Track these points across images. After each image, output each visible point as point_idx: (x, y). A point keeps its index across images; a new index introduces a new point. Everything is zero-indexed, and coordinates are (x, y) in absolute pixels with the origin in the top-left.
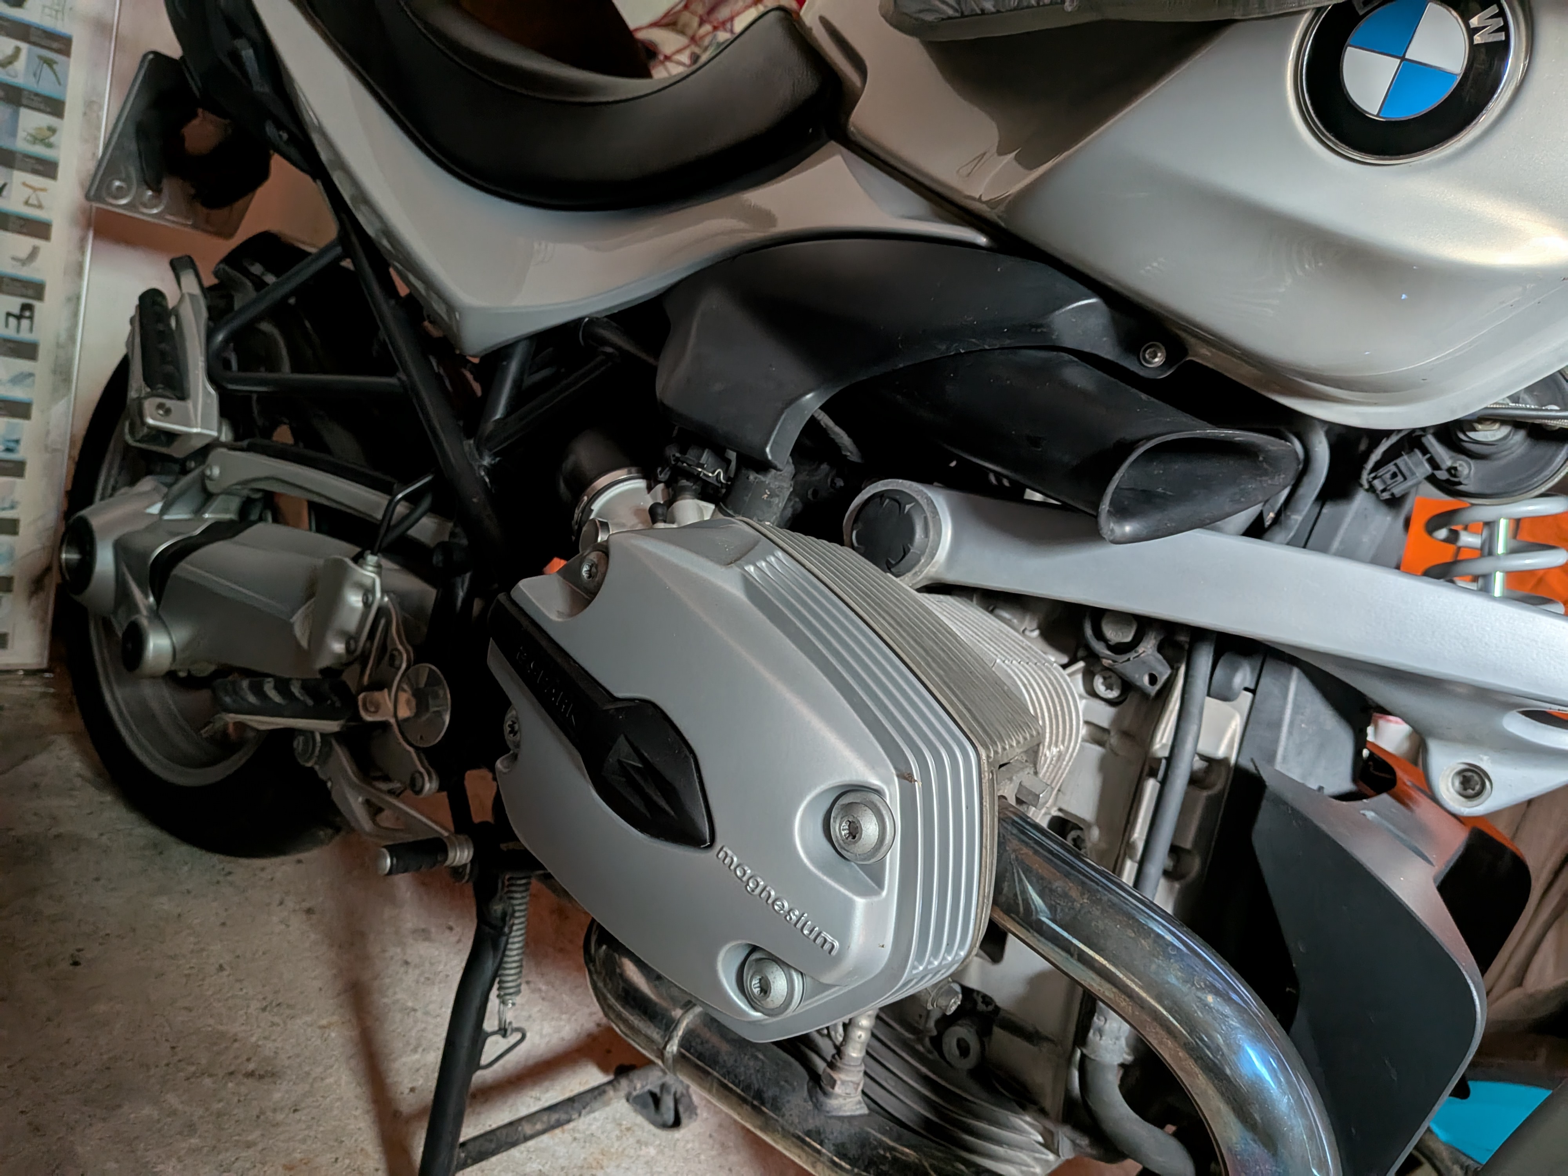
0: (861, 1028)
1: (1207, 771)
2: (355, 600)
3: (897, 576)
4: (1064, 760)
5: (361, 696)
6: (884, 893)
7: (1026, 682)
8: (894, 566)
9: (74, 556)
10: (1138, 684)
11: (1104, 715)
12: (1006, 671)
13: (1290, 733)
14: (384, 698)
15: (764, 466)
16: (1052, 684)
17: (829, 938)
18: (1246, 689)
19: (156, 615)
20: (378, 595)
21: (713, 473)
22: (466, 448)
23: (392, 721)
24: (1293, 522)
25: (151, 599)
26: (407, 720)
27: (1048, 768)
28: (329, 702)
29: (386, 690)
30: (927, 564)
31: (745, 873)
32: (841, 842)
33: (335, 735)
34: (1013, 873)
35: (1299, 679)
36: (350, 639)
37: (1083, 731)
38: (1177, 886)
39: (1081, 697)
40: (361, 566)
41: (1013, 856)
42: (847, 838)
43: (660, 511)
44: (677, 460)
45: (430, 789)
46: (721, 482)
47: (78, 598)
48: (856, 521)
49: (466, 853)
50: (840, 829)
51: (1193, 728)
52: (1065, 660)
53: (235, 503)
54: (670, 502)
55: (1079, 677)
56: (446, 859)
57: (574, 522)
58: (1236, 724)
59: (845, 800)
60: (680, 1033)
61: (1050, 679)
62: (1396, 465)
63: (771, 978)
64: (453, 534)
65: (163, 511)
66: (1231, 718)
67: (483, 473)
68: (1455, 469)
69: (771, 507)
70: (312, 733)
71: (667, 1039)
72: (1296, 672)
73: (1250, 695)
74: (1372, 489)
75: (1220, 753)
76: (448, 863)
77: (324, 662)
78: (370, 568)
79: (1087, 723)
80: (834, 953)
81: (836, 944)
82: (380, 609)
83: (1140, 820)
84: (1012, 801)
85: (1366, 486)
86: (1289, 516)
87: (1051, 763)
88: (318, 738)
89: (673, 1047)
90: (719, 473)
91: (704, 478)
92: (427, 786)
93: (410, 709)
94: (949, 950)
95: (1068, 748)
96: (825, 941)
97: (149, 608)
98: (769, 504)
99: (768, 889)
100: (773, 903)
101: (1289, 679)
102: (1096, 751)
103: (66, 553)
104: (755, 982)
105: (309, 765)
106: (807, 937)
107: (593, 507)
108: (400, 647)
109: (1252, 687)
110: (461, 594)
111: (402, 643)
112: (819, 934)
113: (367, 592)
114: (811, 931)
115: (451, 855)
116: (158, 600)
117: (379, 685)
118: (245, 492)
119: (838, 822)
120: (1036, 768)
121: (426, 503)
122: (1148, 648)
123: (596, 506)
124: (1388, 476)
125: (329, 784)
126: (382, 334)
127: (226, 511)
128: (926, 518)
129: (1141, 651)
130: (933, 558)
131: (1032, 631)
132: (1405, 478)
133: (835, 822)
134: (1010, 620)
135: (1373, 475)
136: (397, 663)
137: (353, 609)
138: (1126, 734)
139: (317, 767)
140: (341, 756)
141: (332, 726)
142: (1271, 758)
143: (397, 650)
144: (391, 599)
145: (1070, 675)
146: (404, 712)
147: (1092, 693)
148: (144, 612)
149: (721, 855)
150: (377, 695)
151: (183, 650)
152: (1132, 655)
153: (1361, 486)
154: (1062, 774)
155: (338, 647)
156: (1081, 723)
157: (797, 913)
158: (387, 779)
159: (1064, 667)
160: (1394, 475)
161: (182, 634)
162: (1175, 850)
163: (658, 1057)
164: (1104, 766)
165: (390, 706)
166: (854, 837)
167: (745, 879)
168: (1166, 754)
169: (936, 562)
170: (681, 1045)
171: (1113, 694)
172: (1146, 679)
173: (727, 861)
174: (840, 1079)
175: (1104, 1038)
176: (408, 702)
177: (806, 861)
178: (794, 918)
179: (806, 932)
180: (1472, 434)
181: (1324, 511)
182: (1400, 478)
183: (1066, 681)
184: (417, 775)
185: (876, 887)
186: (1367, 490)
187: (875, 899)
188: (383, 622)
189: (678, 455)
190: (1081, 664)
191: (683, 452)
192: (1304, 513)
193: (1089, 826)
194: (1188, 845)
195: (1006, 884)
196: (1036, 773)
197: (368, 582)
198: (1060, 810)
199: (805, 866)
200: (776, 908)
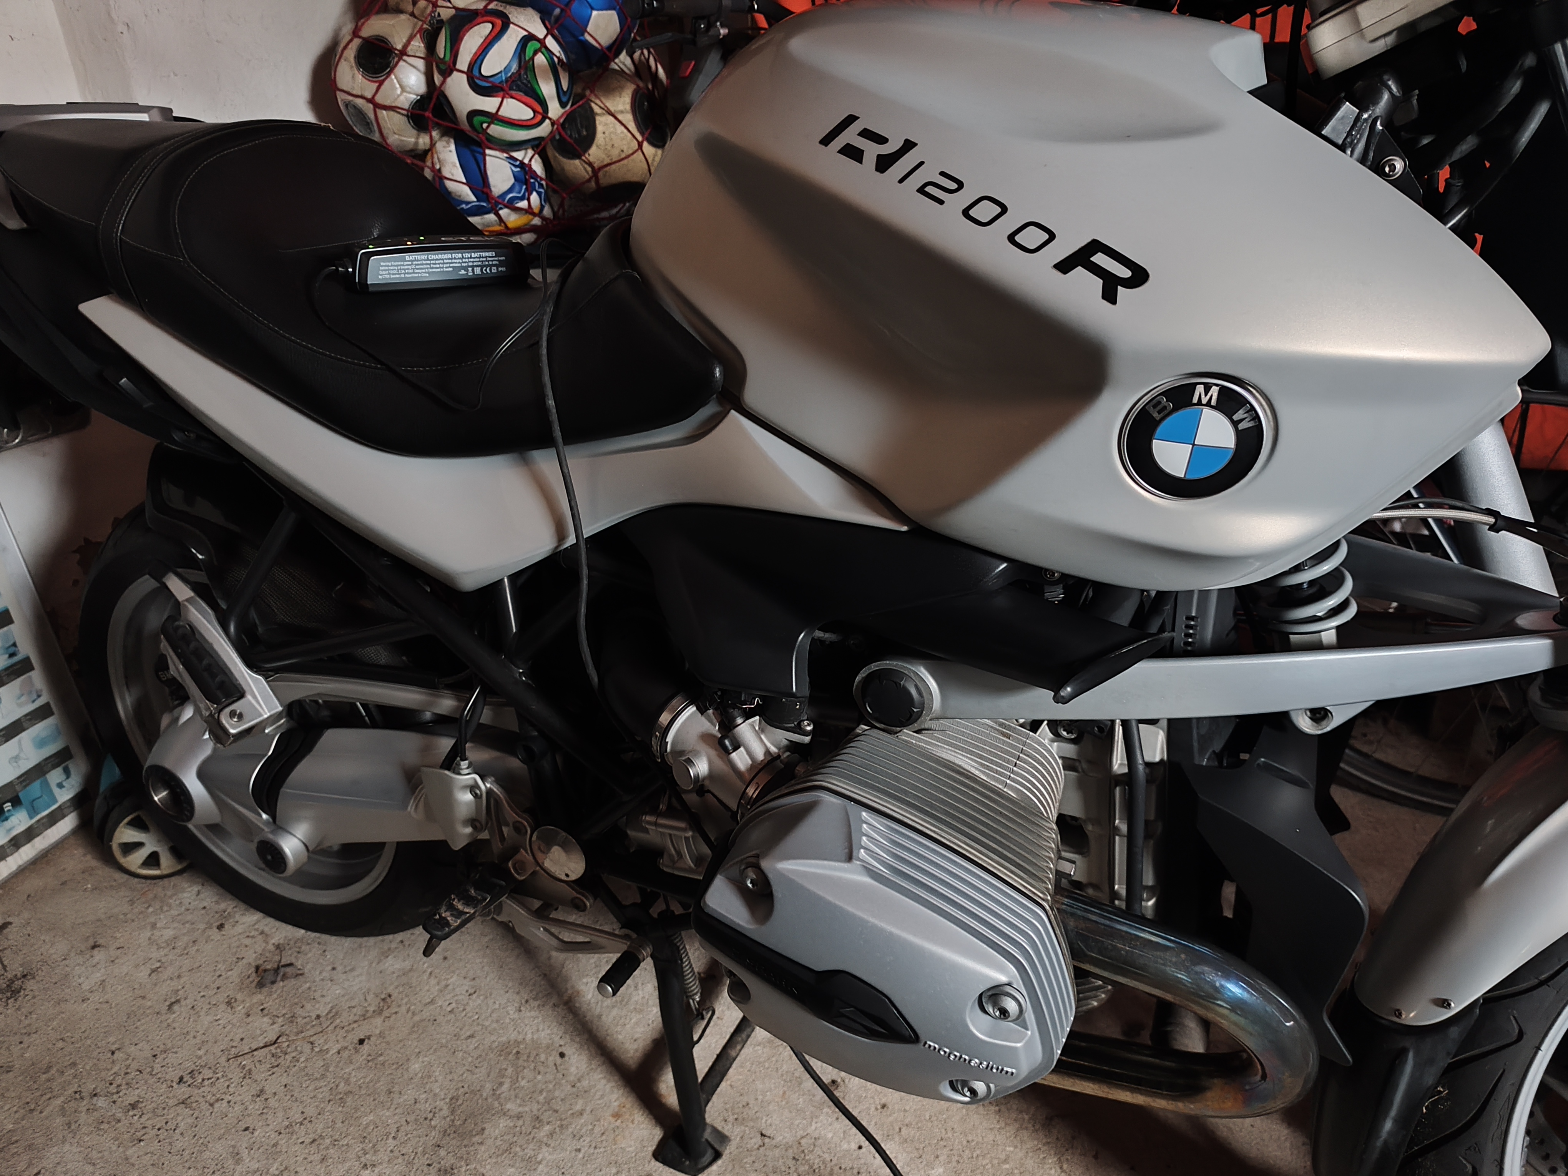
1: (1153, 771)
2: (466, 796)
5: (510, 864)
6: (1030, 1031)
7: (1028, 785)
9: (166, 795)
10: (1091, 732)
11: (1070, 750)
12: (1015, 787)
14: (524, 856)
16: (1038, 762)
17: (1010, 1070)
19: (275, 826)
20: (481, 786)
22: (502, 663)
23: (538, 868)
31: (945, 1052)
36: (473, 821)
37: (1060, 763)
39: (1053, 744)
40: (458, 773)
42: (1000, 1016)
50: (990, 1006)
54: (729, 728)
55: (1046, 728)
57: (656, 755)
58: (1162, 737)
59: (988, 993)
61: (1034, 758)
63: (975, 1087)
66: (1158, 734)
67: (524, 679)
75: (1158, 757)
78: (467, 771)
80: (1014, 1076)
81: (1014, 1071)
82: (487, 794)
83: (1117, 812)
92: (588, 904)
96: (1008, 1071)
97: (268, 823)
99: (964, 1057)
100: (970, 1062)
102: (1073, 775)
104: (966, 1089)
107: (667, 741)
108: (520, 819)
111: (519, 816)
112: (1002, 1070)
113: (473, 788)
114: (997, 1069)
116: (270, 813)
123: (669, 739)
128: (917, 687)
130: (931, 710)
133: (987, 1005)
136: (523, 830)
137: (468, 803)
138: (1090, 762)
143: (518, 822)
144: (491, 784)
145: (1041, 734)
147: (1058, 736)
148: (265, 828)
149: (927, 1046)
151: (310, 840)
155: (467, 830)
161: (302, 829)
164: (1081, 784)
165: (531, 858)
166: (1004, 1015)
167: (947, 1054)
169: (934, 711)
171: (1073, 738)
172: (1096, 730)
173: (932, 1048)
178: (984, 1065)
179: (994, 1071)
183: (1042, 745)
184: (577, 898)
185: (1024, 1031)
187: (1027, 1038)
190: (1046, 723)
200: (972, 1064)
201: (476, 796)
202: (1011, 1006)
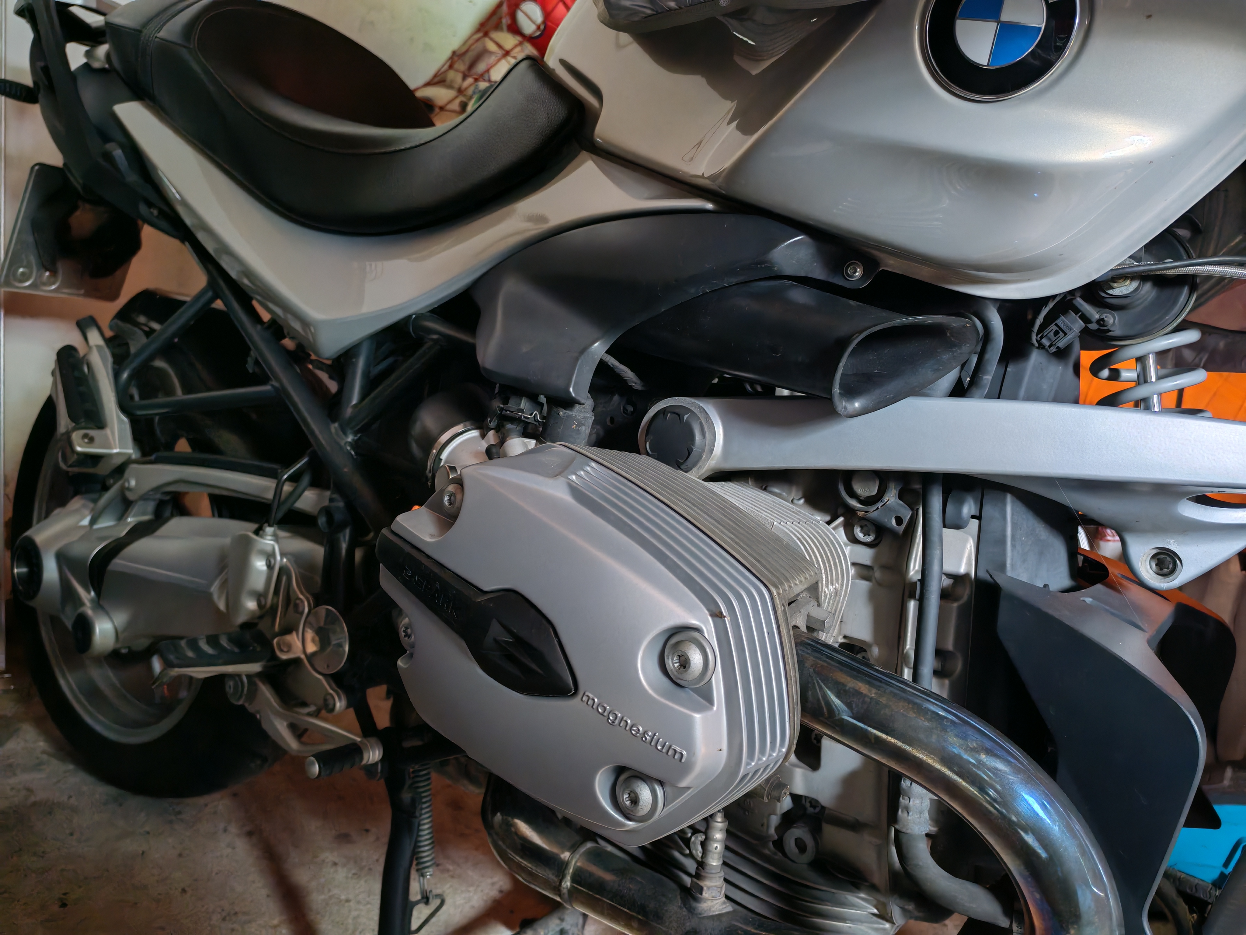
0: (716, 841)
1: (954, 585)
2: (260, 564)
3: (686, 472)
4: (841, 596)
5: (275, 641)
6: (715, 708)
7: (800, 537)
8: (682, 464)
9: (24, 570)
10: (889, 526)
11: (865, 555)
12: (783, 530)
13: (1013, 546)
14: (294, 639)
15: (569, 403)
16: (821, 537)
17: (678, 749)
18: (973, 517)
19: (98, 605)
20: (278, 558)
21: (531, 414)
22: (333, 430)
23: (303, 656)
24: (985, 382)
25: (93, 593)
26: (314, 654)
27: (829, 602)
28: (251, 648)
29: (294, 634)
30: (708, 458)
31: (605, 709)
32: (676, 673)
33: (259, 675)
34: (814, 683)
35: (1013, 502)
36: (260, 597)
37: (852, 571)
38: (947, 682)
39: (846, 545)
40: (262, 537)
41: (811, 670)
42: (679, 669)
43: (494, 450)
44: (502, 409)
45: (340, 706)
46: (539, 421)
47: (32, 603)
48: (647, 434)
49: (377, 752)
50: (672, 664)
51: (937, 553)
52: (828, 518)
53: (151, 506)
54: (502, 442)
55: (841, 530)
56: (362, 759)
57: (427, 471)
58: (970, 545)
59: (673, 641)
60: (571, 871)
61: (818, 533)
62: (1056, 325)
63: (638, 790)
64: (331, 500)
65: (93, 522)
66: (966, 541)
67: (349, 448)
68: (1103, 320)
69: (580, 434)
70: (239, 676)
71: (561, 877)
72: (1009, 497)
73: (977, 521)
74: (1041, 346)
75: (962, 570)
76: (364, 762)
77: (241, 619)
78: (269, 538)
79: (854, 564)
80: (683, 760)
81: (684, 753)
82: (281, 569)
83: (909, 634)
84: (804, 629)
85: (1037, 345)
86: (982, 377)
87: (830, 598)
88: (245, 679)
89: (567, 883)
90: (536, 414)
91: (524, 419)
92: (338, 705)
93: (316, 645)
94: (773, 748)
95: (842, 585)
96: (675, 751)
97: (92, 601)
98: (578, 432)
99: (625, 719)
100: (631, 729)
101: (1005, 505)
102: (864, 585)
103: (17, 568)
104: (626, 796)
105: (241, 702)
106: (661, 751)
107: (441, 457)
108: (301, 597)
109: (978, 514)
110: (344, 546)
111: (302, 593)
112: (670, 747)
113: (269, 557)
114: (663, 747)
115: (365, 756)
116: (98, 594)
117: (288, 630)
118: (158, 496)
119: (670, 657)
120: (818, 602)
121: (306, 480)
122: (891, 498)
123: (444, 456)
124: (1052, 334)
125: (258, 716)
126: (253, 353)
127: (144, 514)
128: (701, 424)
129: (886, 501)
130: (712, 454)
131: (799, 499)
132: (1065, 334)
133: (668, 658)
134: (780, 494)
135: (1039, 336)
136: (301, 609)
137: (260, 572)
138: (885, 567)
139: (247, 705)
140: (266, 692)
141: (255, 668)
142: (1002, 567)
143: (300, 599)
144: (288, 560)
145: (834, 529)
146: (311, 648)
147: (854, 540)
148: (88, 604)
149: (585, 699)
150: (288, 638)
151: (125, 630)
152: (880, 505)
153: (1033, 345)
154: (841, 607)
155: (251, 605)
156: (849, 564)
157: (650, 734)
158: (304, 704)
159: (829, 523)
160: (1056, 333)
161: (121, 618)
162: (939, 653)
163: (556, 894)
164: (872, 596)
165: (299, 644)
166: (685, 667)
167: (605, 714)
168: (919, 577)
169: (714, 456)
170: (573, 880)
171: (869, 539)
172: (894, 522)
173: (590, 702)
174: (705, 885)
175: (910, 814)
176: (313, 641)
177: (650, 691)
178: (648, 738)
179: (659, 748)
180: (1111, 292)
181: (1008, 369)
182: (1061, 334)
183: (832, 534)
184: (328, 697)
185: (708, 704)
186: (1038, 348)
187: (709, 714)
188: (284, 579)
189: (502, 406)
190: (841, 519)
191: (506, 402)
192: (993, 373)
193: (870, 645)
194: (950, 645)
195: (810, 693)
196: (819, 605)
197: (269, 549)
198: (845, 637)
199: (650, 695)
200: (633, 732)
201: (270, 566)
202: (696, 658)
